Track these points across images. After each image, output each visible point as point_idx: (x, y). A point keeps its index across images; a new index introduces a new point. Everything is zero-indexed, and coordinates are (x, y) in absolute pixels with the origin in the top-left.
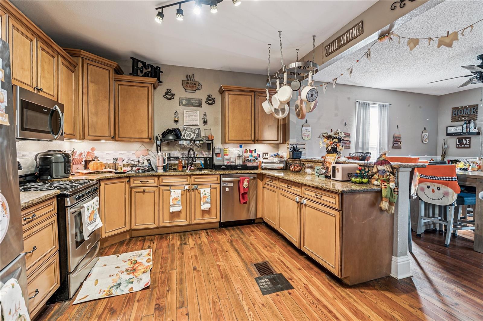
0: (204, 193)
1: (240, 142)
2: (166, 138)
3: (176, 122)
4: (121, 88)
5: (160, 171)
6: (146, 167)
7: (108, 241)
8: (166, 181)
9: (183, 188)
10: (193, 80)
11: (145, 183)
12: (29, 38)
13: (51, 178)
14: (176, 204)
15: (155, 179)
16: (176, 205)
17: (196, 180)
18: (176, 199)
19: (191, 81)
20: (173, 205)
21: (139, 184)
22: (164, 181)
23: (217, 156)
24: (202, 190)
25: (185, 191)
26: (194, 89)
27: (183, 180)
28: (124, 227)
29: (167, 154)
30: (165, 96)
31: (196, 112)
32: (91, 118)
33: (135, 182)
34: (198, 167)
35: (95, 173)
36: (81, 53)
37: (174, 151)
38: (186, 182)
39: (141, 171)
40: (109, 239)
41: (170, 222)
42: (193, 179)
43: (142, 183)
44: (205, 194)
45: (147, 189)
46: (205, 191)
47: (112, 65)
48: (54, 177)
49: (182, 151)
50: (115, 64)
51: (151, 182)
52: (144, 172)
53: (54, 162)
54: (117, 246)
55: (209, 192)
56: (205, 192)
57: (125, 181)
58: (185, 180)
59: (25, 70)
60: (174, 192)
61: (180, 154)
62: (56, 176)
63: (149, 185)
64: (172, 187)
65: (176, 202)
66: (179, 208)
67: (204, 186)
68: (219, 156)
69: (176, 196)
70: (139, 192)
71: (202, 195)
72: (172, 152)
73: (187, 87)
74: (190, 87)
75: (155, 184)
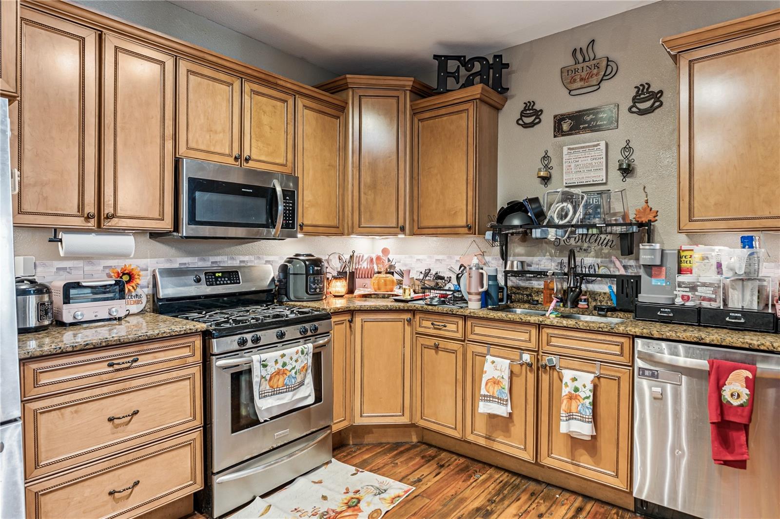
0: (572, 385)
1: (745, 224)
2: (506, 223)
3: (546, 180)
4: (423, 126)
5: (474, 305)
6: (448, 293)
7: (373, 433)
8: (481, 331)
9: (518, 358)
10: (592, 57)
11: (440, 329)
12: (225, 82)
13: (288, 300)
14: (496, 395)
15: (457, 322)
16: (493, 397)
17: (554, 341)
18: (496, 382)
19: (584, 60)
20: (485, 396)
21: (429, 328)
22: (477, 330)
23: (651, 276)
24: (567, 375)
25: (524, 367)
26: (594, 81)
27: (519, 337)
28: (400, 416)
29: (515, 263)
30: (521, 122)
31: (598, 145)
32: (365, 194)
33: (425, 323)
34: (601, 301)
35: (373, 296)
36: (349, 81)
37: (539, 255)
38: (525, 341)
39: (435, 302)
40: (374, 430)
41: (486, 438)
42: (544, 338)
43: (435, 329)
44: (576, 390)
45: (442, 344)
46: (574, 379)
47: (404, 86)
48: (292, 297)
49: (559, 256)
50: (408, 82)
51: (453, 328)
52: (443, 303)
53: (292, 274)
54: (382, 449)
55: (590, 386)
56: (576, 384)
57: (404, 319)
58: (525, 337)
59: (216, 132)
60: (493, 362)
61: (553, 264)
62: (295, 297)
63: (447, 334)
64: (493, 350)
65: (495, 391)
66: (504, 408)
67: (576, 364)
68: (658, 276)
69: (496, 375)
70: (427, 347)
71: (565, 391)
72: (536, 259)
73: (575, 81)
74: (582, 79)
75: (459, 335)
